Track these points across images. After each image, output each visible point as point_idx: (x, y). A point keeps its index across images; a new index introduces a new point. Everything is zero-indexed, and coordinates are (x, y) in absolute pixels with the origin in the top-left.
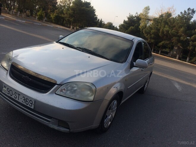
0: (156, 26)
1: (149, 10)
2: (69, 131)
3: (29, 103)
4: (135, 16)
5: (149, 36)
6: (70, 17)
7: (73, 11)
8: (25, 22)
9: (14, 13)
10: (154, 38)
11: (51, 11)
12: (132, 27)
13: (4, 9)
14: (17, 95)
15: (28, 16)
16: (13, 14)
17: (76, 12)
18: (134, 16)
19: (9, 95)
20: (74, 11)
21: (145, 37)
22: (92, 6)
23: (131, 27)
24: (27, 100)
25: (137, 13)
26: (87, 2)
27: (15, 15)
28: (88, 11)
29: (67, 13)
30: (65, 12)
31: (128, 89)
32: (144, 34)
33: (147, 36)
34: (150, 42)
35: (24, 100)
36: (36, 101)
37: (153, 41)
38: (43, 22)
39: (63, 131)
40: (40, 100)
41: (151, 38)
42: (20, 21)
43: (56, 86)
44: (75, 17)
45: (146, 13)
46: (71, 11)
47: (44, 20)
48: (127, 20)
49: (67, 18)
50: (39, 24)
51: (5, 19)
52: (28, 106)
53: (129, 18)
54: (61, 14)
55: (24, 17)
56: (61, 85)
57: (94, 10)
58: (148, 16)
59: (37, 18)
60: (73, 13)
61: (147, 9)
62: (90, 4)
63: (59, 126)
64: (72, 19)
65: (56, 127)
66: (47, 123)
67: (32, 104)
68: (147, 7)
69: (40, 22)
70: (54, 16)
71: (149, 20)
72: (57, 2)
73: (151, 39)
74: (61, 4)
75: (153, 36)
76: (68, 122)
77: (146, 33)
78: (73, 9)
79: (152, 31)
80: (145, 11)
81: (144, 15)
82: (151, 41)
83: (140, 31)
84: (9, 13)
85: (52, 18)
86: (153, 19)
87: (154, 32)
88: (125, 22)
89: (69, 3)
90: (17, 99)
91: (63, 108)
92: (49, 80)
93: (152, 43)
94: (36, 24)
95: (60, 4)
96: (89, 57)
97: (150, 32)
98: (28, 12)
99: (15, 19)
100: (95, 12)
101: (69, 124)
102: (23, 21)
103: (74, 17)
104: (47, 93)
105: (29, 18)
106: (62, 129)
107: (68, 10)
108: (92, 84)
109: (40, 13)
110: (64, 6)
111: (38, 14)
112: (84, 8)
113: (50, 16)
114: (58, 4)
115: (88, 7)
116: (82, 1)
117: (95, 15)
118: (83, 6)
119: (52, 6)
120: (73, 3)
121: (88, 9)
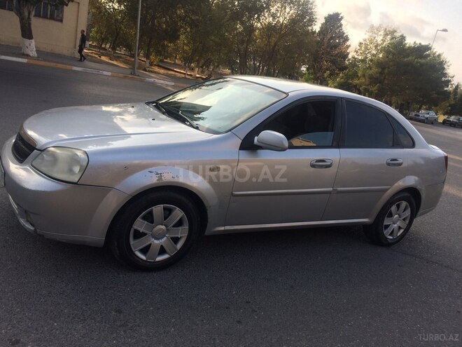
6: (370, 84)
7: (380, 70)
11: (330, 75)
20: (383, 69)
22: (437, 54)
26: (423, 44)
28: (422, 65)
29: (364, 76)
30: (360, 74)
44: (385, 81)
46: (374, 70)
49: (363, 87)
54: (353, 79)
57: (443, 63)
60: (381, 73)
62: (430, 49)
64: (375, 88)
70: (336, 85)
72: (348, 53)
74: (356, 57)
78: (381, 65)
89: (374, 52)
95: (353, 57)
100: (444, 69)
103: (380, 82)
110: (363, 61)
112: (410, 58)
113: (327, 84)
114: (350, 56)
115: (422, 57)
116: (406, 44)
117: (445, 75)
118: (408, 56)
119: (331, 62)
120: (383, 50)
121: (423, 61)
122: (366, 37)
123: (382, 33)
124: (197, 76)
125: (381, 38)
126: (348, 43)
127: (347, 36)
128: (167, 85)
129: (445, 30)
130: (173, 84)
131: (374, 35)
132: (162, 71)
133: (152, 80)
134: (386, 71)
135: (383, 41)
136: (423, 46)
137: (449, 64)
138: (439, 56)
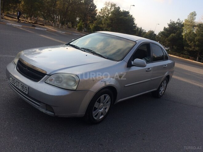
0: (201, 32)
1: (195, 15)
2: (54, 115)
3: (25, 90)
4: (177, 23)
5: (193, 43)
6: (107, 27)
7: (111, 21)
8: (64, 33)
9: (57, 25)
10: (198, 46)
11: (90, 22)
12: (173, 34)
13: (49, 22)
14: (18, 83)
15: (69, 28)
16: (55, 26)
17: (114, 21)
18: (175, 22)
19: (13, 83)
20: (112, 21)
21: (188, 44)
22: (131, 15)
23: (171, 34)
24: (24, 87)
25: (179, 19)
26: (126, 11)
27: (57, 27)
28: (127, 20)
29: (105, 23)
30: (103, 23)
31: (125, 87)
32: (187, 41)
33: (191, 44)
34: (195, 50)
35: (22, 87)
36: (29, 88)
37: (197, 48)
38: (82, 33)
39: (49, 114)
40: (32, 87)
41: (195, 45)
42: (60, 32)
43: (46, 76)
44: (113, 26)
45: (192, 19)
46: (109, 21)
47: (83, 31)
48: (168, 27)
49: (105, 28)
50: (77, 35)
51: (47, 31)
52: (24, 92)
53: (169, 25)
54: (100, 24)
55: (65, 29)
56: (50, 75)
57: (133, 19)
58: (194, 22)
59: (77, 28)
60: (111, 23)
61: (193, 15)
62: (129, 13)
63: (47, 110)
64: (110, 29)
65: (44, 111)
66: (38, 107)
67: (26, 90)
68: (192, 13)
69: (79, 33)
70: (93, 27)
71: (195, 26)
72: (97, 13)
73: (195, 47)
75: (197, 43)
76: (52, 107)
77: (189, 40)
78: (111, 19)
79: (196, 38)
80: (191, 17)
81: (189, 21)
82: (196, 48)
83: (183, 39)
84: (52, 26)
85: (91, 28)
86: (198, 25)
87: (199, 39)
88: (165, 29)
89: (108, 13)
90: (17, 87)
91: (48, 93)
92: (41, 71)
93: (196, 51)
94: (75, 34)
95: (99, 15)
96: (87, 55)
97: (194, 39)
98: (70, 24)
99: (56, 30)
100: (134, 21)
101: (53, 108)
102: (63, 32)
103: (111, 26)
104: (39, 82)
105: (70, 29)
106: (49, 113)
107: (106, 20)
108: (77, 75)
109: (79, 24)
110: (103, 17)
111: (78, 25)
112: (122, 17)
113: (89, 26)
114: (98, 14)
115: (126, 16)
116: (120, 11)
117: (134, 24)
118: (121, 15)
119: (91, 17)
120: (112, 13)
121: (127, 18)
122: (104, 7)
123: (110, 5)
124: (29, 21)
125: (110, 7)
126: (96, 9)
127: (96, 6)
128: (18, 27)
129: (134, 6)
130: (21, 26)
131: (107, 6)
132: (10, 19)
133: (11, 24)
134: (113, 22)
135: (111, 9)
136: (126, 12)
137: (135, 19)
138: (132, 16)
